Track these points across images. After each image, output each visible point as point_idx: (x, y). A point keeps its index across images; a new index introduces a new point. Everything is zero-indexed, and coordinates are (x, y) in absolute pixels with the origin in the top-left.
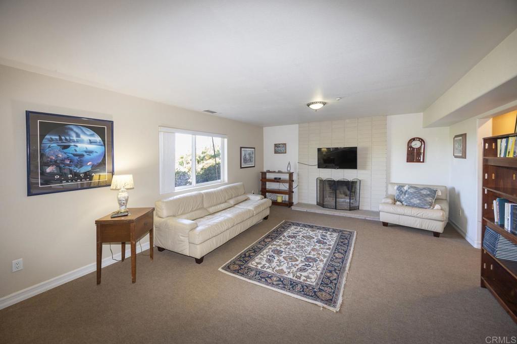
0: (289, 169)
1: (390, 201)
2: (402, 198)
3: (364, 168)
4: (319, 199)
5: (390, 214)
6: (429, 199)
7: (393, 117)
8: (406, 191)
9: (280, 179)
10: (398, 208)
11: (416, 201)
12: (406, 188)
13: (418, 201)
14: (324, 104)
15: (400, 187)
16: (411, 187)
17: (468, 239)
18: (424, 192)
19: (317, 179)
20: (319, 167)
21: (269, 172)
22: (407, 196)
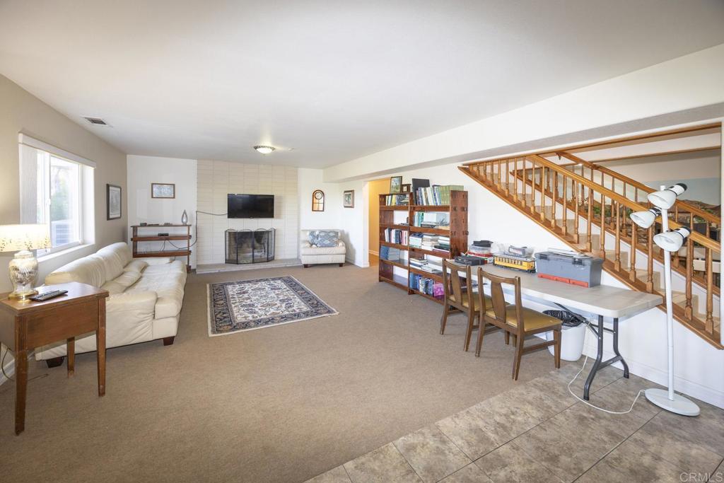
0: (184, 220)
1: (308, 245)
2: (316, 241)
3: (279, 217)
4: (227, 255)
5: (310, 255)
6: (335, 239)
7: (303, 169)
8: (318, 235)
9: (167, 235)
10: (315, 250)
11: (327, 242)
12: (317, 233)
13: (329, 242)
14: (273, 149)
15: (312, 233)
16: (321, 231)
17: (356, 264)
18: (332, 234)
19: (226, 232)
20: (229, 217)
21: (144, 225)
22: (319, 239)
